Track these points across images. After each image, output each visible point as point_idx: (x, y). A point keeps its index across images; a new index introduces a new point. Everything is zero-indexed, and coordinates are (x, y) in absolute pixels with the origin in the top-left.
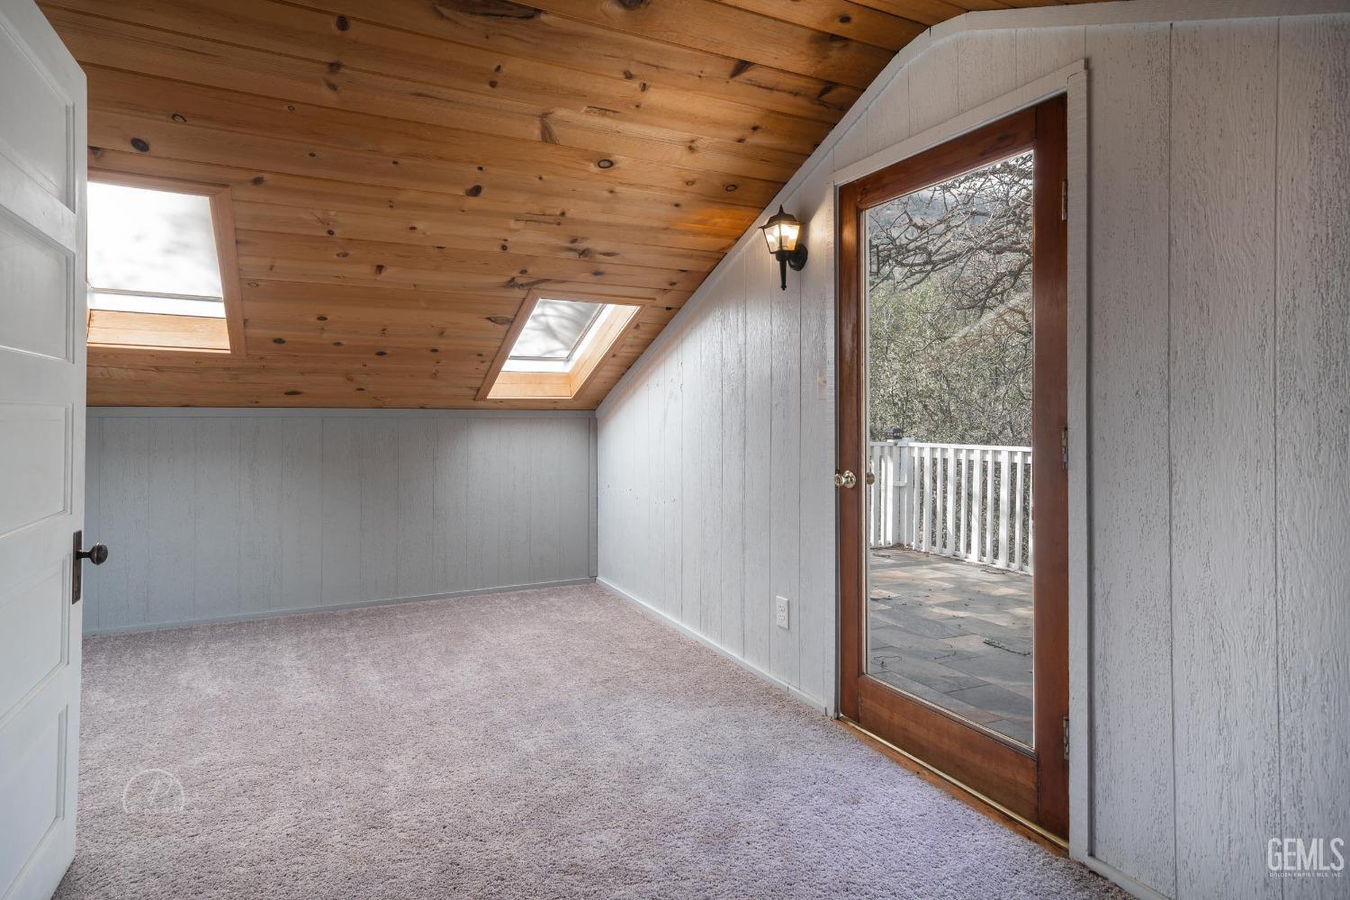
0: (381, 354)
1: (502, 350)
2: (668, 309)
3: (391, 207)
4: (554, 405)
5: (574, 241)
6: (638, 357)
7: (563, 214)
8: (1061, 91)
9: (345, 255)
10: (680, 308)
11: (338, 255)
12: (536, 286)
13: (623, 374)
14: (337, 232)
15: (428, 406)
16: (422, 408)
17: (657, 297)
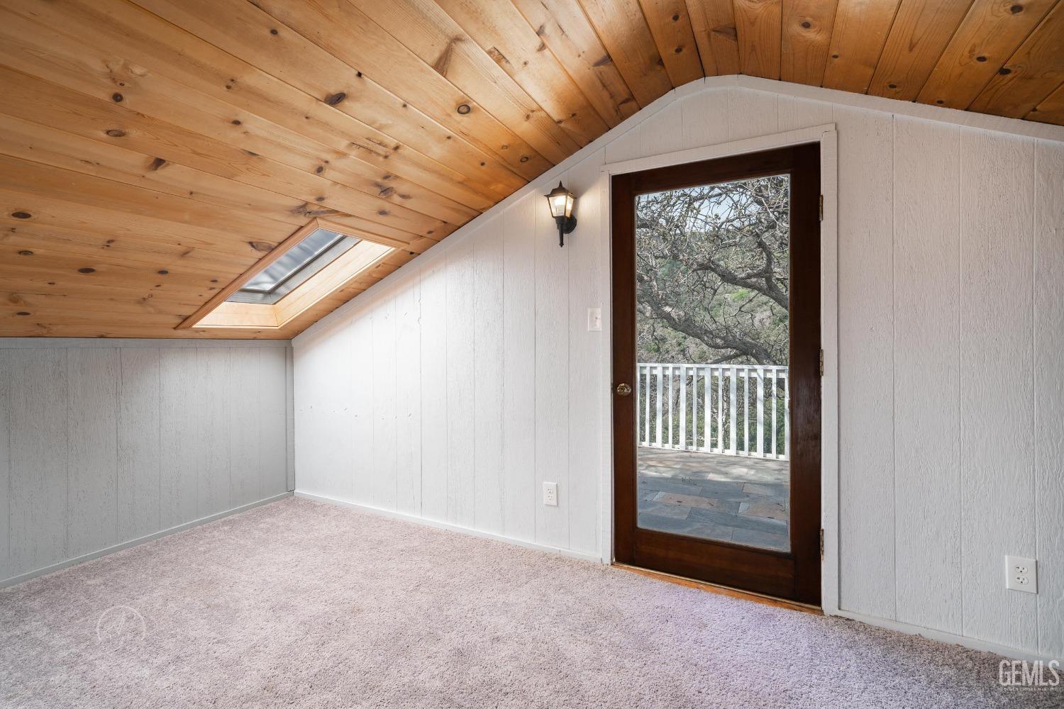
0: (87, 270)
1: (243, 277)
2: (412, 253)
3: (228, 87)
4: (254, 335)
5: (386, 177)
6: (360, 293)
7: (397, 148)
8: (816, 140)
9: (120, 134)
10: (419, 254)
11: (108, 132)
12: (322, 215)
13: (337, 308)
14: (128, 100)
15: (109, 336)
16: (102, 337)
17: (411, 242)
